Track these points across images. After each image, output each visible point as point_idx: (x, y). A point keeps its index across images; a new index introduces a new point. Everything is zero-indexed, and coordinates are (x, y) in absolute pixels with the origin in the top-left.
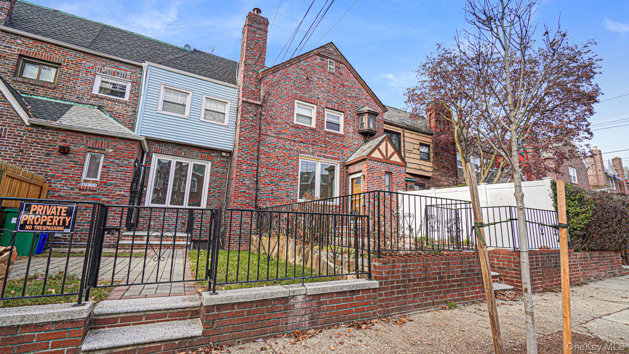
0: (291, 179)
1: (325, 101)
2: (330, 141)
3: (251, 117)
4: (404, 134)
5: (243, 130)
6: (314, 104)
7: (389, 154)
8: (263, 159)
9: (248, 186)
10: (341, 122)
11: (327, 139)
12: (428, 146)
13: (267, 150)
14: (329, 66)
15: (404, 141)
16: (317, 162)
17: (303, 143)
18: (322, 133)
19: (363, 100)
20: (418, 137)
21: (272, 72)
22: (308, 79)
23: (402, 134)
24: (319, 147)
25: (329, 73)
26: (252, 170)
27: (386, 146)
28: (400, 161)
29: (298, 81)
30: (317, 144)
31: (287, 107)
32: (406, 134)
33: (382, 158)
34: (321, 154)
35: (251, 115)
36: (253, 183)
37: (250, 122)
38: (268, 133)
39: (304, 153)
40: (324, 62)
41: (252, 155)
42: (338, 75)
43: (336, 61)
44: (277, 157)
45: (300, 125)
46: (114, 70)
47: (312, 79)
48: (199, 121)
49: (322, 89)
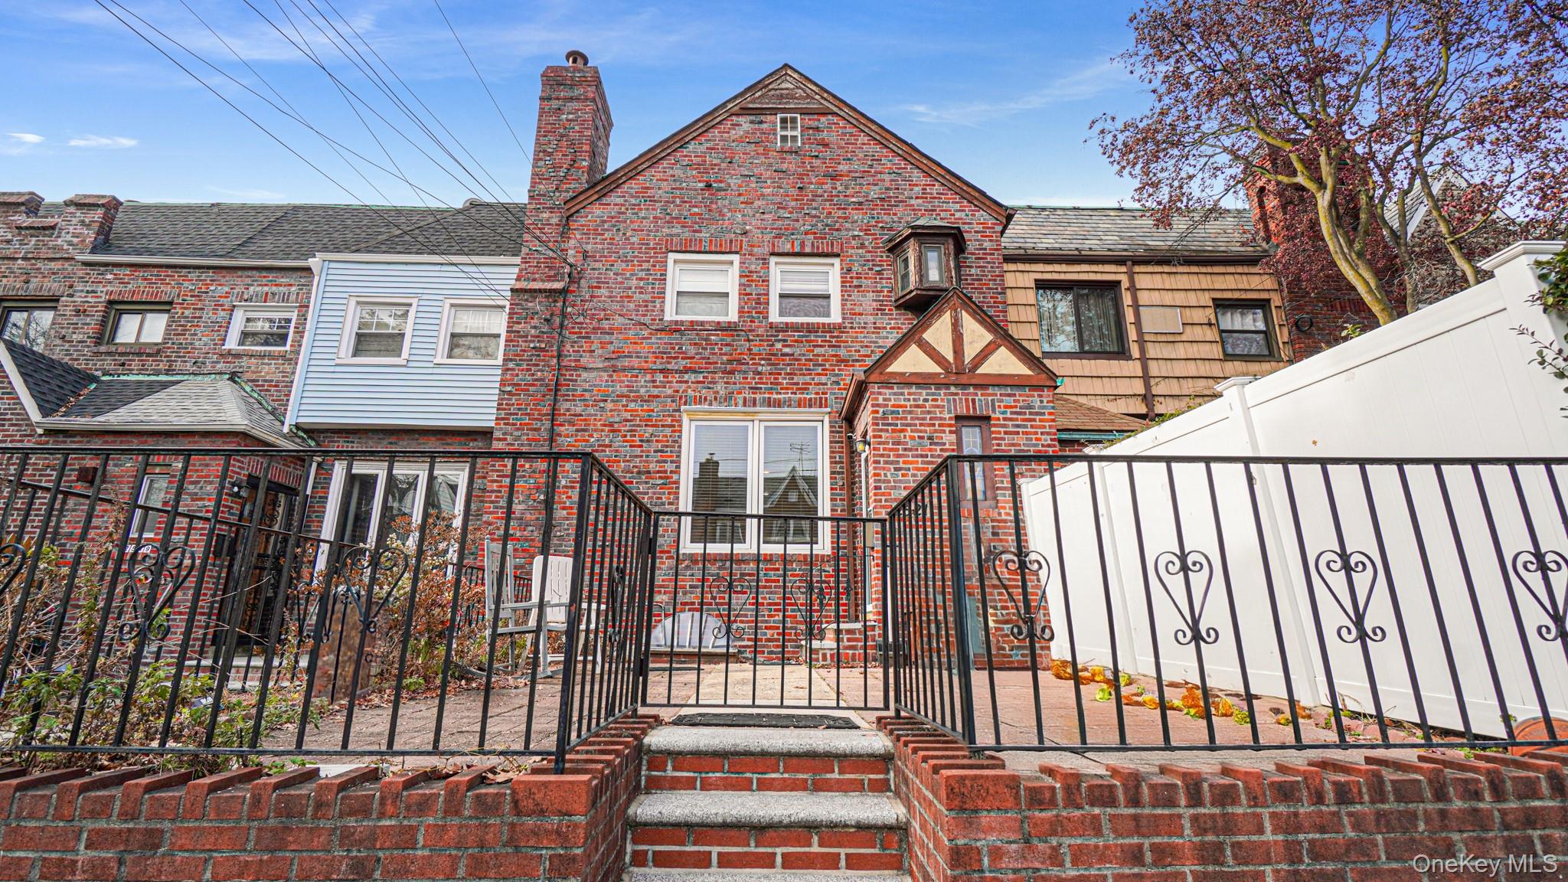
0: (654, 486)
1: (767, 238)
2: (787, 350)
3: (535, 327)
4: (1132, 281)
5: (511, 365)
6: (731, 252)
7: (970, 353)
8: (567, 436)
9: (521, 519)
10: (834, 287)
11: (779, 346)
12: (1263, 305)
13: (579, 410)
14: (780, 133)
15: (1136, 306)
16: (750, 424)
17: (695, 372)
18: (760, 331)
19: (913, 202)
20: (1206, 282)
21: (596, 197)
22: (709, 186)
23: (1125, 284)
24: (751, 375)
25: (782, 151)
26: (534, 472)
27: (956, 326)
28: (1027, 372)
29: (678, 201)
30: (744, 367)
31: (641, 279)
32: (1142, 281)
33: (938, 369)
34: (758, 396)
35: (535, 322)
36: (535, 509)
37: (531, 341)
38: (584, 361)
39: (698, 400)
40: (764, 126)
41: (535, 430)
42: (815, 149)
43: (804, 112)
44: (611, 425)
45: (682, 322)
46: (266, 289)
47: (722, 185)
48: (432, 365)
49: (757, 203)
